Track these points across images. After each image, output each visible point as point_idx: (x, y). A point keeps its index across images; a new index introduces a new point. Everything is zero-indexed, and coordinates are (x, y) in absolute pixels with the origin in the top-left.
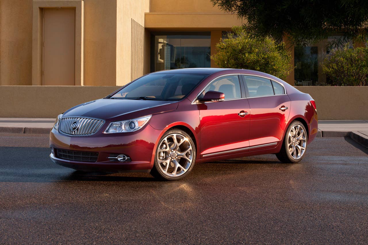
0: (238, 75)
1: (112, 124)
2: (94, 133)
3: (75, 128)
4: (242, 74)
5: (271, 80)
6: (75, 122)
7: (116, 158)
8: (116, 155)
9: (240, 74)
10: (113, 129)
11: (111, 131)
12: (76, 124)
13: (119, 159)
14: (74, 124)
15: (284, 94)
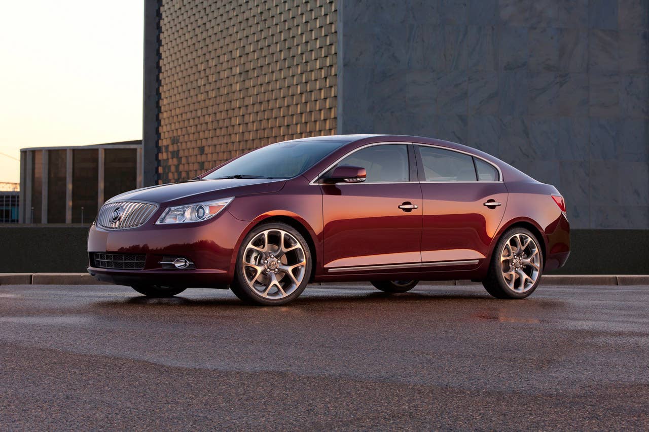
0: (407, 145)
1: (170, 210)
2: (141, 224)
3: (116, 218)
4: (414, 144)
5: (472, 156)
6: (117, 209)
7: (173, 263)
8: (172, 259)
9: (411, 143)
10: (170, 218)
11: (169, 221)
12: (117, 211)
13: (177, 265)
14: (115, 211)
15: (499, 180)
